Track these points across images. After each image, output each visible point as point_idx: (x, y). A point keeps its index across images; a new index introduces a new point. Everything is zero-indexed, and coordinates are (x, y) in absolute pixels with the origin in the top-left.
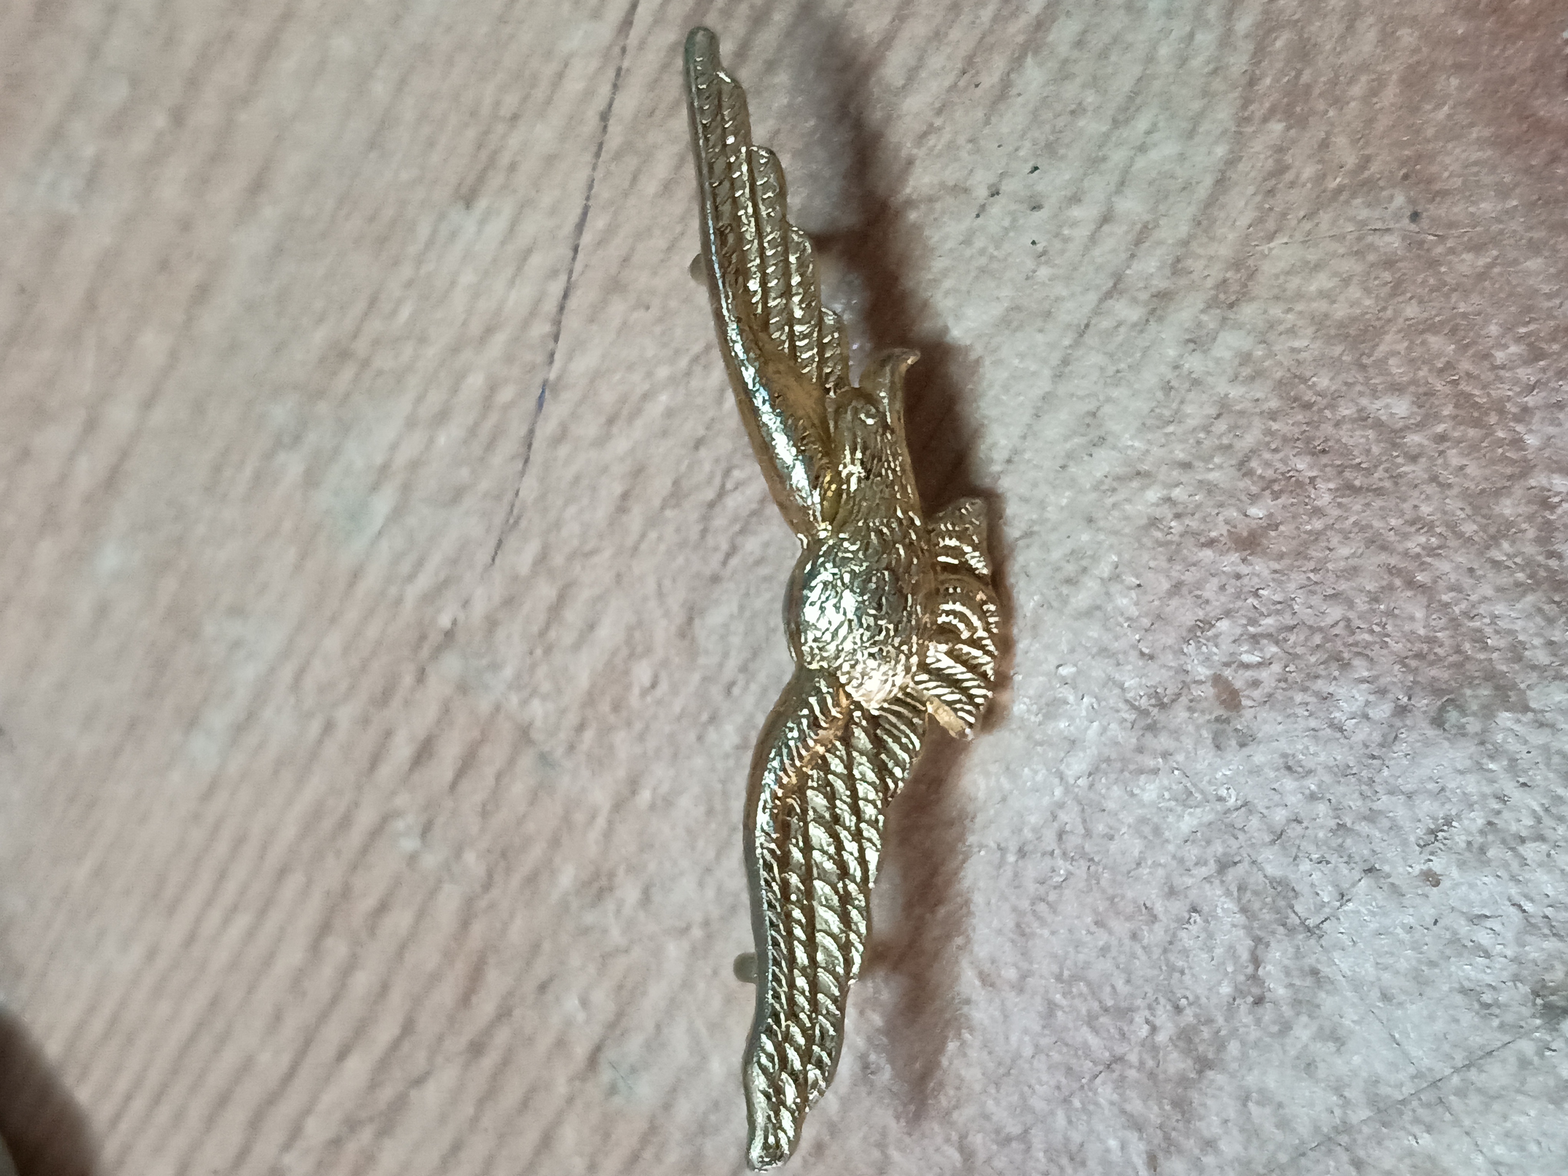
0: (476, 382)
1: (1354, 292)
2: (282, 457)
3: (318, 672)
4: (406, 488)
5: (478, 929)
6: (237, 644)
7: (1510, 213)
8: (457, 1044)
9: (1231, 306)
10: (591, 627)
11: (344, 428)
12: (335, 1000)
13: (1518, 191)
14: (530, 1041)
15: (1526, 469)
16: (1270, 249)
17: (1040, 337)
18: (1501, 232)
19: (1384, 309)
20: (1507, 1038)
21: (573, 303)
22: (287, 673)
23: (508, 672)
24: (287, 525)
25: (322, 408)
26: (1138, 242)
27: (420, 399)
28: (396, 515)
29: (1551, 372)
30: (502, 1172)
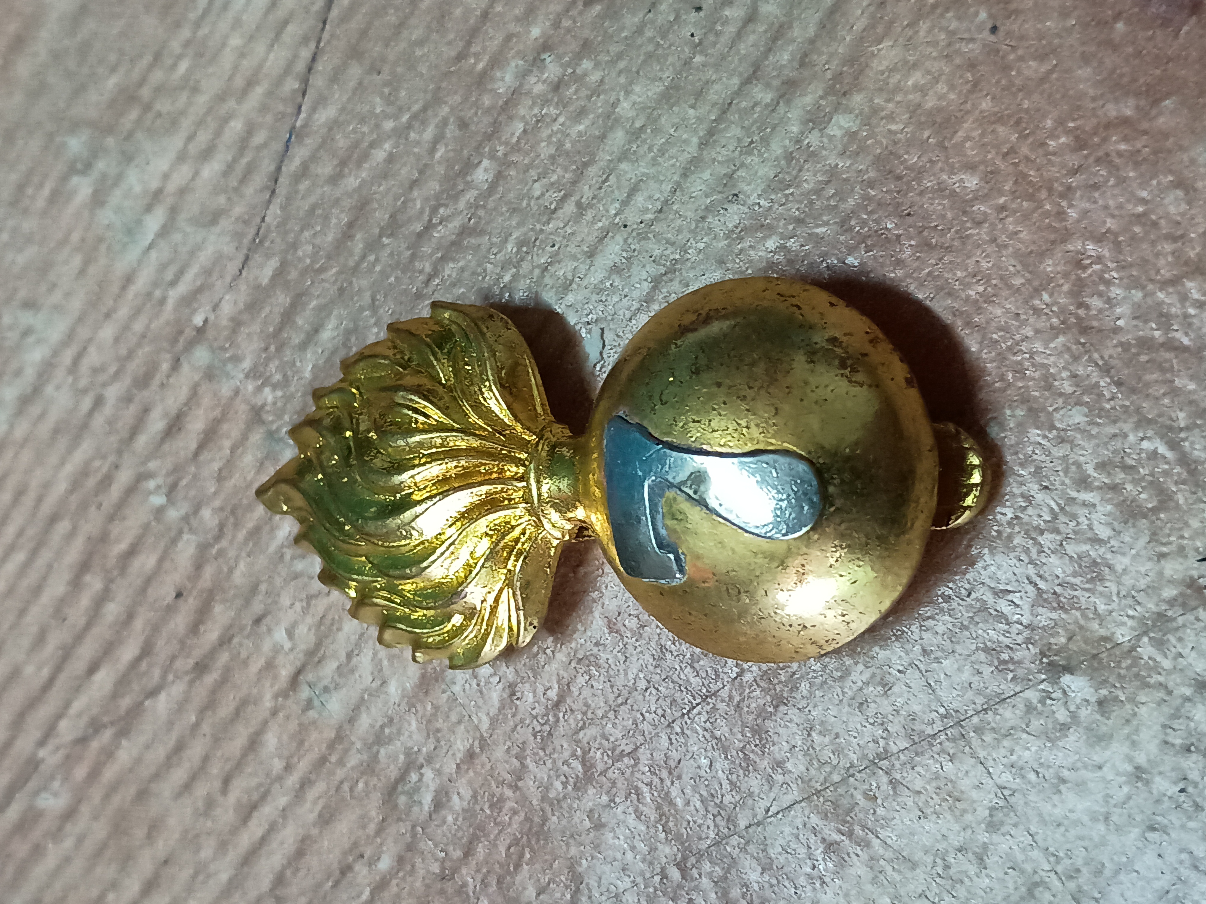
0: (237, 126)
1: (942, 88)
2: (75, 180)
3: (93, 358)
4: (174, 211)
5: (208, 571)
6: (27, 332)
7: (1069, 30)
8: (185, 664)
9: (845, 94)
10: (316, 330)
11: (128, 158)
12: (88, 626)
13: (1076, 13)
14: (245, 663)
15: (1066, 236)
16: (879, 50)
17: (691, 111)
18: (1061, 46)
19: (965, 102)
20: (1018, 689)
21: (319, 67)
22: (67, 357)
23: (247, 364)
24: (75, 237)
25: (110, 141)
26: (775, 39)
27: (191, 138)
28: (164, 232)
29: (1091, 160)
30: (215, 769)
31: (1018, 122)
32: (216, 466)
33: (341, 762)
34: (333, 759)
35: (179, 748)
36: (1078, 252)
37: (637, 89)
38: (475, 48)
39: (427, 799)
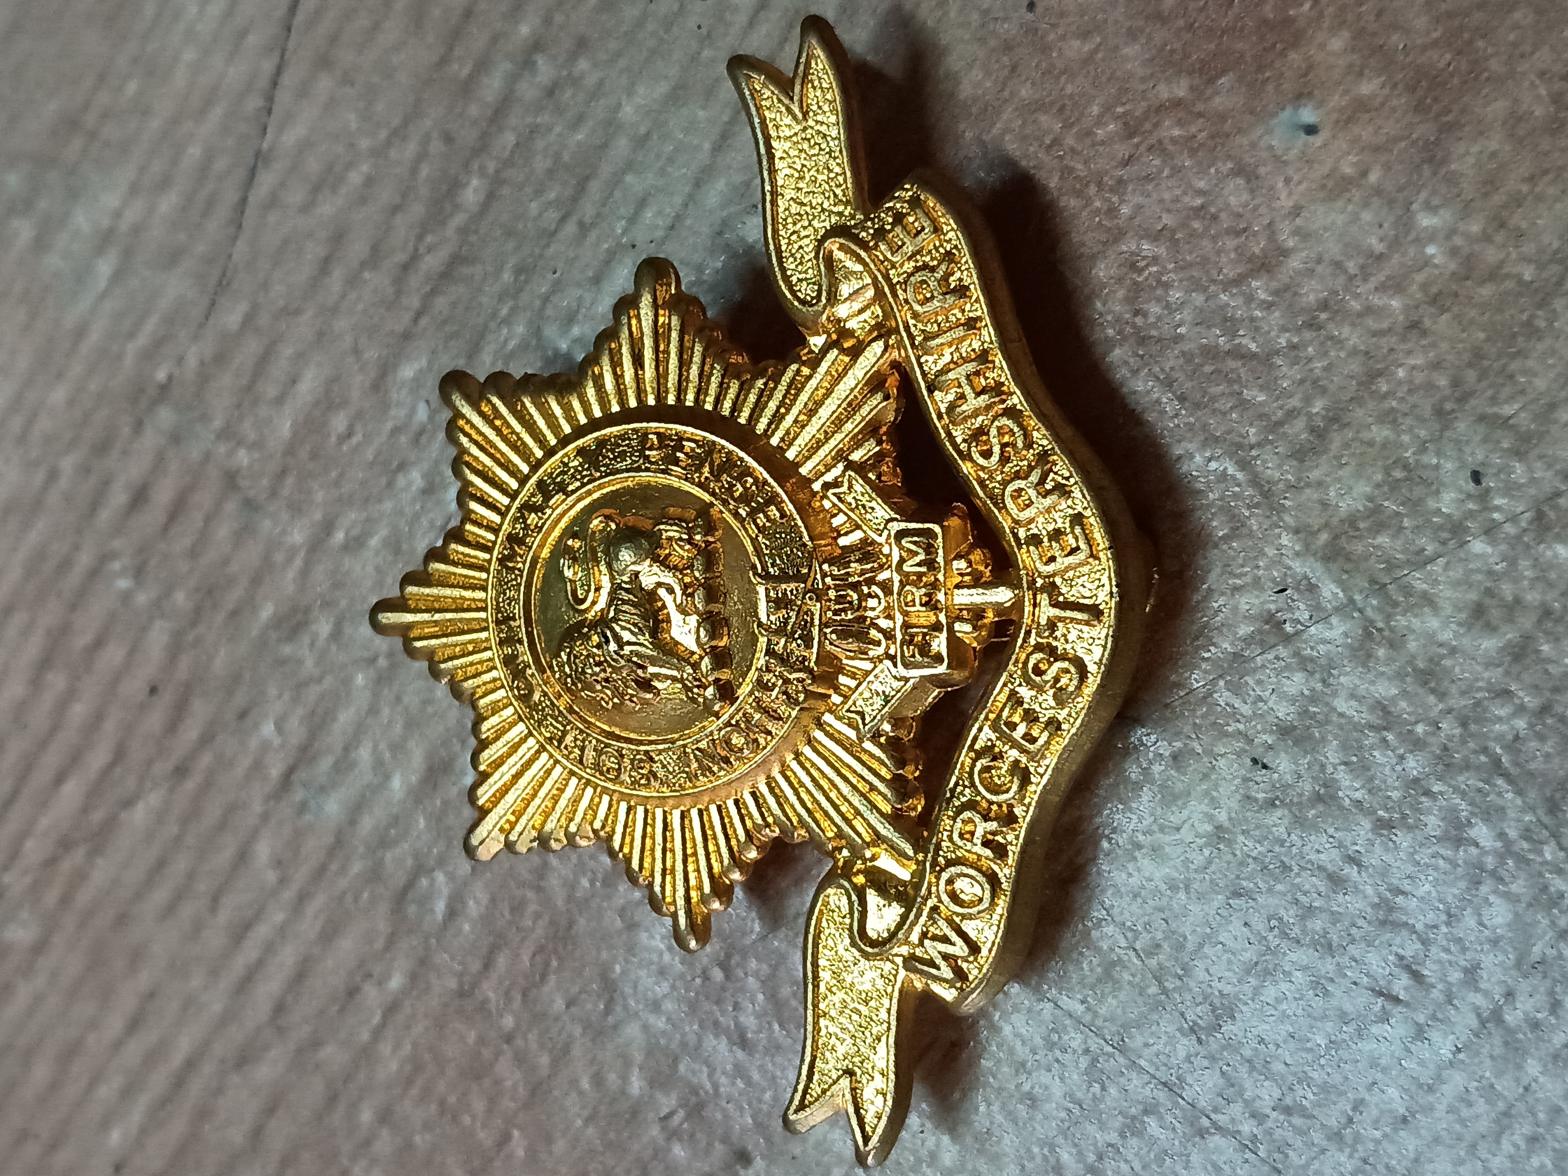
2: (15, 222)
4: (128, 253)
5: (185, 663)
8: (163, 767)
12: (53, 731)
14: (230, 764)
21: (285, 79)
24: (18, 287)
25: (53, 176)
27: (142, 170)
28: (118, 276)
29: (1142, 148)
30: (203, 886)
31: (1062, 109)
32: (187, 542)
33: (343, 870)
34: (334, 867)
35: (161, 864)
36: (1132, 253)
37: (641, 90)
38: (458, 52)
39: (440, 907)
